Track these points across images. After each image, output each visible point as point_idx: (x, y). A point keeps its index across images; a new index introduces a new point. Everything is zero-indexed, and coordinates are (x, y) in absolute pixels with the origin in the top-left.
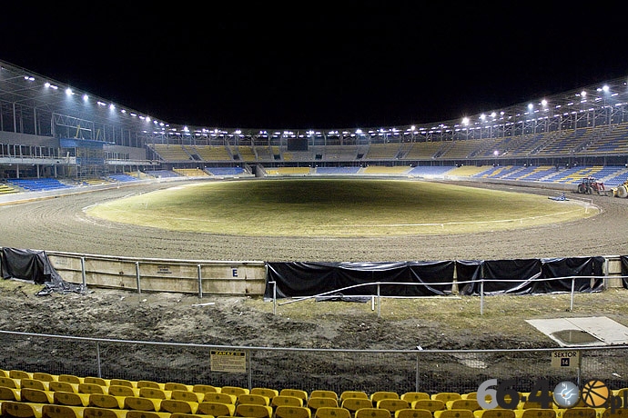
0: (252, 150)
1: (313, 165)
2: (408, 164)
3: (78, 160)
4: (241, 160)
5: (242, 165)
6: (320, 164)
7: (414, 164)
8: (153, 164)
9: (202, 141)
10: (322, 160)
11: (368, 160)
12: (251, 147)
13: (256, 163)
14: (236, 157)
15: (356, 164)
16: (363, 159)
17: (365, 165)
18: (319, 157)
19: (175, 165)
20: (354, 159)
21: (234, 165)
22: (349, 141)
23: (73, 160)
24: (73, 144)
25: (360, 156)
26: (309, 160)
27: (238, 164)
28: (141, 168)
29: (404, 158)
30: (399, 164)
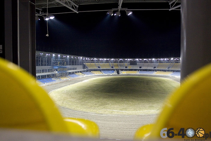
0: (118, 65)
1: (138, 70)
2: (171, 71)
3: (58, 72)
4: (114, 68)
5: (114, 70)
6: (141, 70)
7: (173, 71)
8: (85, 70)
9: (102, 62)
10: (141, 69)
11: (157, 69)
12: (118, 64)
13: (119, 69)
14: (112, 67)
15: (153, 70)
16: (156, 69)
17: (156, 71)
18: (141, 67)
19: (92, 70)
20: (152, 69)
21: (112, 70)
22: (151, 62)
23: (57, 72)
24: (57, 68)
25: (155, 67)
26: (137, 69)
27: (113, 70)
28: (81, 72)
29: (170, 69)
30: (168, 71)
